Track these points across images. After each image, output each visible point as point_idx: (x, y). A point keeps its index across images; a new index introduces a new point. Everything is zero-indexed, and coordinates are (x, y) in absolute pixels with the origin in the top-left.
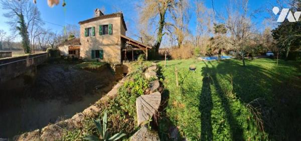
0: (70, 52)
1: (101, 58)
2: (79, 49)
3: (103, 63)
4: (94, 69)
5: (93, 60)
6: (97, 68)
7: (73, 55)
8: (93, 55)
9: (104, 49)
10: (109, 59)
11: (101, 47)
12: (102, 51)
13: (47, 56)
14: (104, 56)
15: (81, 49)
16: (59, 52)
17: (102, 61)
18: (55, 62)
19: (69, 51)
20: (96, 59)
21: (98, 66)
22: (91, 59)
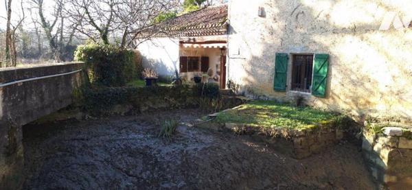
0: (188, 63)
1: (316, 93)
2: (224, 49)
3: (326, 114)
4: (279, 137)
5: (279, 96)
6: (292, 135)
7: (199, 73)
8: (279, 74)
9: (334, 51)
10: (355, 100)
11: (322, 42)
12: (326, 59)
13: (78, 80)
14: (335, 84)
15: (232, 49)
16: (140, 64)
17: (320, 104)
18: (117, 108)
19: (183, 60)
20: (292, 94)
21: (301, 127)
22: (270, 93)
